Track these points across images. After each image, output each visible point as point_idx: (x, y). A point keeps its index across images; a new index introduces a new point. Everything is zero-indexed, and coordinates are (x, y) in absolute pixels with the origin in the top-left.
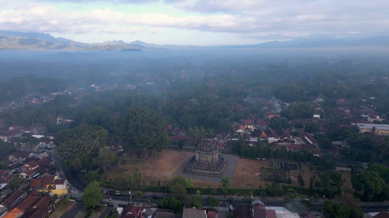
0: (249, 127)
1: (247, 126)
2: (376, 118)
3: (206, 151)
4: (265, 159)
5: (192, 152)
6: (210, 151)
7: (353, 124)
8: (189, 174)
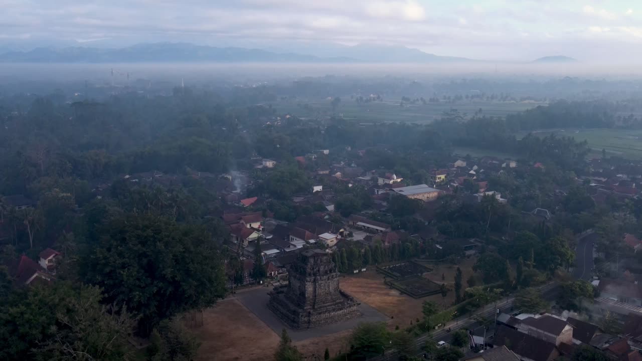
0: (255, 225)
1: (250, 225)
4: (365, 269)
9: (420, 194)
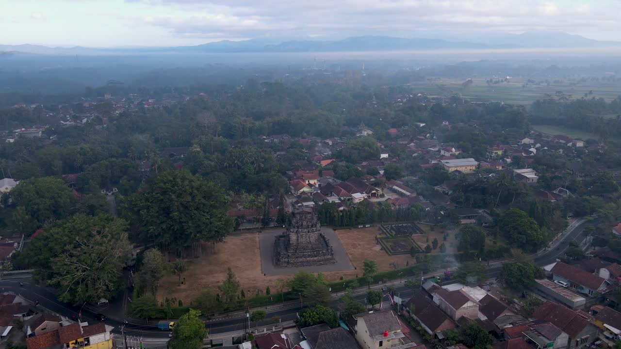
0: (312, 182)
1: (309, 181)
2: (452, 152)
3: (308, 227)
4: (369, 226)
5: (257, 233)
6: (312, 226)
7: (433, 162)
8: (286, 267)
9: (463, 166)
